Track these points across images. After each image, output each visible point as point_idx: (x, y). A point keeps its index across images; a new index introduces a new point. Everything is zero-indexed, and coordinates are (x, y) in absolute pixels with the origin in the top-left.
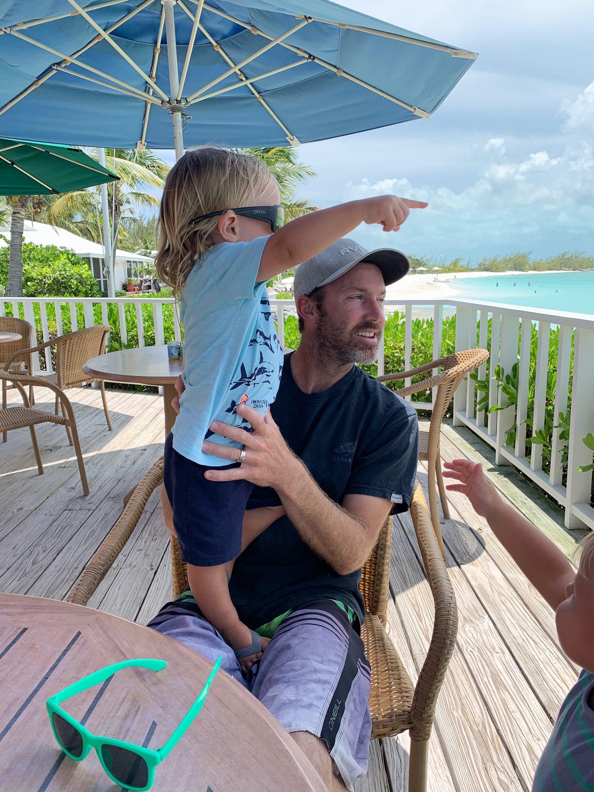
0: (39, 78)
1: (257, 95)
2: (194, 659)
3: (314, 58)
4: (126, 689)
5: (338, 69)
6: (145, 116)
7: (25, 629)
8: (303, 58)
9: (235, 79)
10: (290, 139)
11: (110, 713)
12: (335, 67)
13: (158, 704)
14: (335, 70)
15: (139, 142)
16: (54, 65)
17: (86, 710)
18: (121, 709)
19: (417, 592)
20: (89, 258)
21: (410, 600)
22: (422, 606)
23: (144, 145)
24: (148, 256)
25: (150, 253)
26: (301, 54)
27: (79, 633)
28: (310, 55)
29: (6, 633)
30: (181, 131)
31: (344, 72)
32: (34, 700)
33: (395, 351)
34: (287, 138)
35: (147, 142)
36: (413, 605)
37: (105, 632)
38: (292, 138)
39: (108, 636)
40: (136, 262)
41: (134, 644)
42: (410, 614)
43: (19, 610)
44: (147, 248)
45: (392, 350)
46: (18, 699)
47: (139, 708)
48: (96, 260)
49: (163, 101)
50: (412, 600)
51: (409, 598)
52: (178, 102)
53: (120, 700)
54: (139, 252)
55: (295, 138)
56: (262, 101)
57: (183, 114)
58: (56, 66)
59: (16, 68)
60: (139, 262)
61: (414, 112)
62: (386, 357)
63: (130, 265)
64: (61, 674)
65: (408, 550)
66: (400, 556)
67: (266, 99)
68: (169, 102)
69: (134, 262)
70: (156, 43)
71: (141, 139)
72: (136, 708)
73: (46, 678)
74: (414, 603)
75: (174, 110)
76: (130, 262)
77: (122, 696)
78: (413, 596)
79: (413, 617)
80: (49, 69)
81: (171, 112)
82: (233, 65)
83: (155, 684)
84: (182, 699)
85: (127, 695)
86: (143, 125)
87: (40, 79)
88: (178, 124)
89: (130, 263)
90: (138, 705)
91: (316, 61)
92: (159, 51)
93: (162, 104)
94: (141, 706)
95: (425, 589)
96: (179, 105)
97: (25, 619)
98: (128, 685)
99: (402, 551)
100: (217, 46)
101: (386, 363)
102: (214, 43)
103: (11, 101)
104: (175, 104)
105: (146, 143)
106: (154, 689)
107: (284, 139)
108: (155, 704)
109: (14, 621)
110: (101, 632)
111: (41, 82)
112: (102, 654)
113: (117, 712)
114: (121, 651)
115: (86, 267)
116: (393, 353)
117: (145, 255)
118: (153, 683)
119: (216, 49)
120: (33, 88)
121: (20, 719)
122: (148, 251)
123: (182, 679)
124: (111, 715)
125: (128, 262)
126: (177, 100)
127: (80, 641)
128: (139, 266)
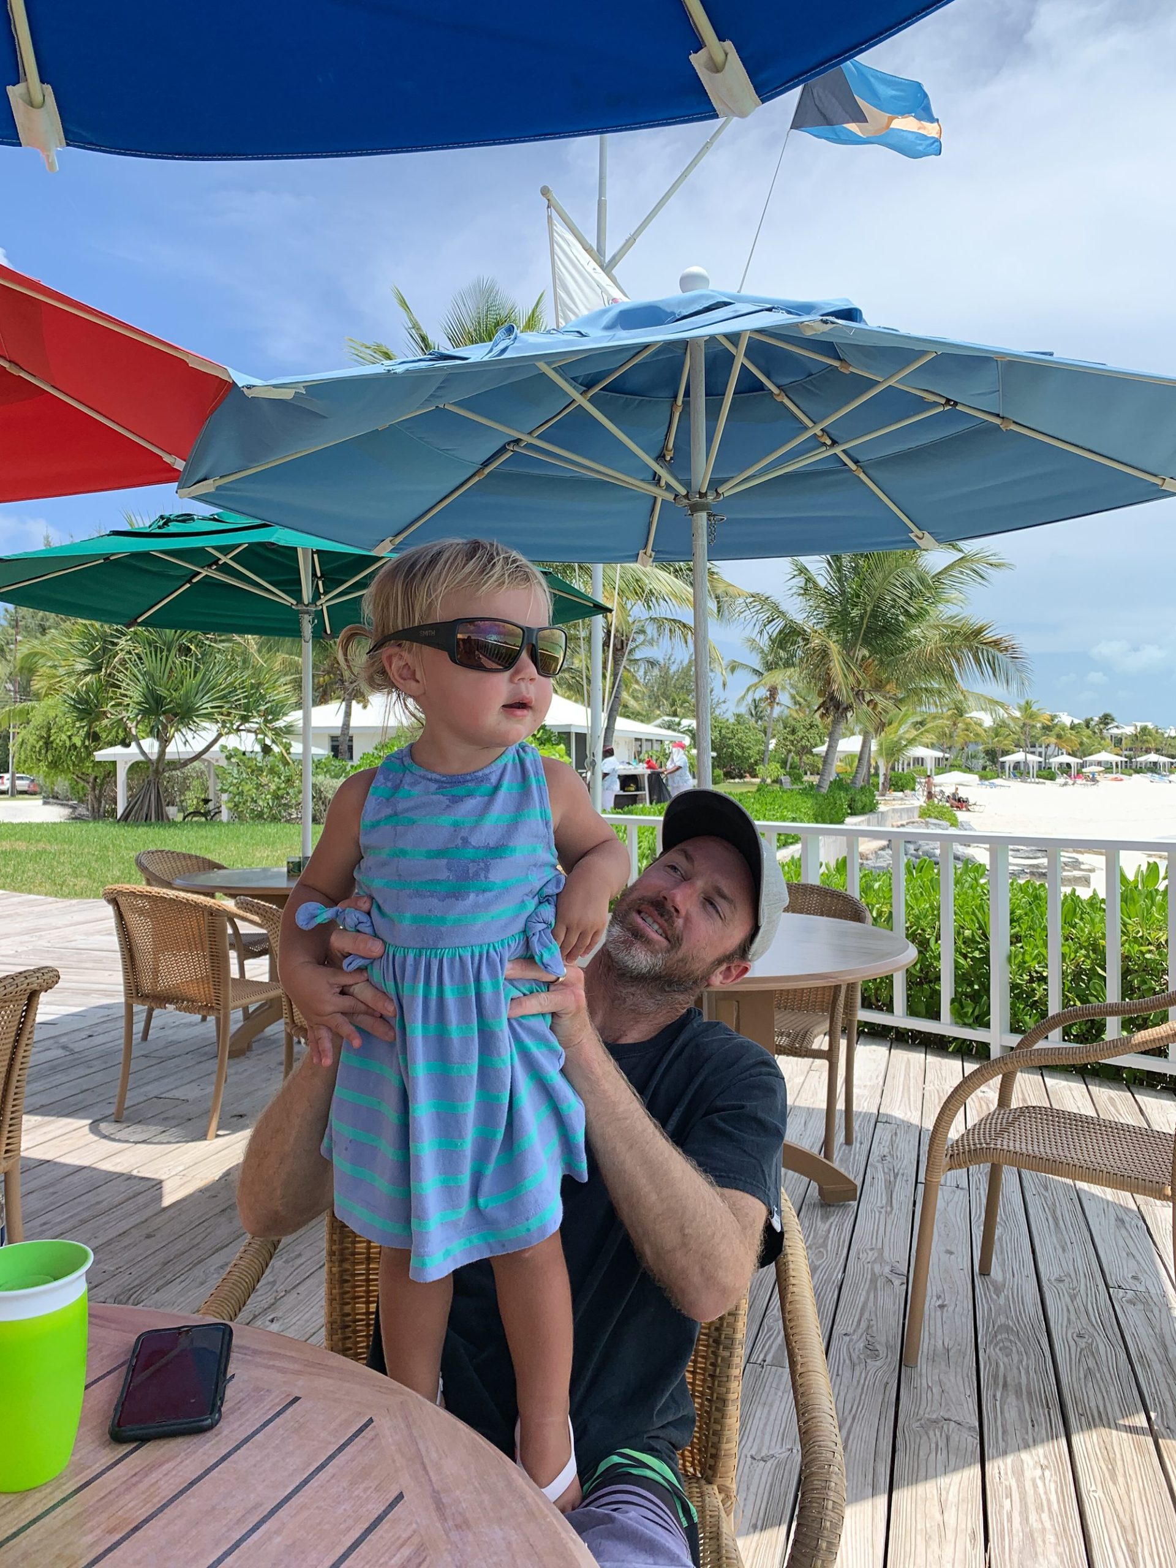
0: (486, 464)
1: (853, 466)
2: (530, 1500)
3: (956, 403)
4: (414, 1526)
5: (1003, 418)
6: (653, 510)
7: (297, 1399)
8: (936, 404)
9: (815, 443)
10: (917, 536)
11: (381, 1557)
12: (998, 415)
13: (454, 1560)
14: (997, 421)
15: (641, 552)
16: (509, 444)
17: (349, 1544)
18: (398, 1555)
19: (1138, 1501)
20: (569, 734)
21: (1118, 1516)
22: (1144, 1534)
23: (651, 557)
24: (674, 730)
25: (679, 724)
26: (932, 398)
27: (371, 1420)
28: (948, 401)
29: (271, 1398)
30: (705, 543)
31: (1015, 422)
32: (281, 1513)
33: (1144, 949)
34: (911, 535)
35: (656, 552)
36: (1123, 1527)
37: (408, 1427)
38: (920, 535)
39: (411, 1434)
40: (651, 740)
41: (446, 1456)
42: (1111, 1547)
43: (296, 1367)
44: (675, 714)
45: (1142, 945)
46: (261, 1505)
47: (424, 1560)
48: (581, 738)
49: (676, 496)
50: (1121, 1515)
51: (1115, 1510)
52: (702, 495)
53: (400, 1541)
54: (659, 721)
55: (927, 535)
56: (863, 476)
57: (709, 515)
58: (512, 445)
59: (449, 452)
60: (657, 740)
61: (1162, 486)
62: (1126, 958)
63: (641, 746)
64: (328, 1481)
65: (1130, 1400)
66: (1109, 1410)
67: (870, 472)
68: (687, 497)
69: (647, 740)
70: (675, 397)
71: (645, 546)
72: (421, 1559)
73: (306, 1482)
74: (1127, 1524)
75: (695, 508)
76: (640, 740)
77: (405, 1536)
78: (1127, 1506)
79: (1119, 1554)
80: (503, 450)
81: (689, 512)
82: (809, 424)
83: (458, 1527)
84: (491, 1561)
85: (412, 1535)
86: (650, 524)
87: (486, 466)
88: (700, 531)
89: (639, 743)
90: (424, 1555)
91: (959, 408)
92: (680, 409)
93: (675, 499)
94: (428, 1558)
95: (1158, 1497)
96: (703, 500)
97: (300, 1383)
98: (419, 1521)
99: (1115, 1401)
100: (778, 395)
101: (1126, 972)
102: (775, 390)
103: (441, 501)
104: (697, 498)
105: (653, 554)
106: (455, 1536)
107: (904, 538)
108: (449, 1559)
109: (285, 1382)
110: (402, 1426)
111: (487, 471)
112: (394, 1461)
113: (390, 1559)
114: (423, 1463)
115: (561, 749)
116: (1143, 953)
117: (669, 728)
118: (456, 1526)
119: (779, 399)
120: (476, 479)
121: (255, 1536)
122: (677, 720)
123: (502, 1530)
124: (382, 1561)
125: (637, 740)
126: (700, 493)
127: (368, 1433)
128: (657, 746)
